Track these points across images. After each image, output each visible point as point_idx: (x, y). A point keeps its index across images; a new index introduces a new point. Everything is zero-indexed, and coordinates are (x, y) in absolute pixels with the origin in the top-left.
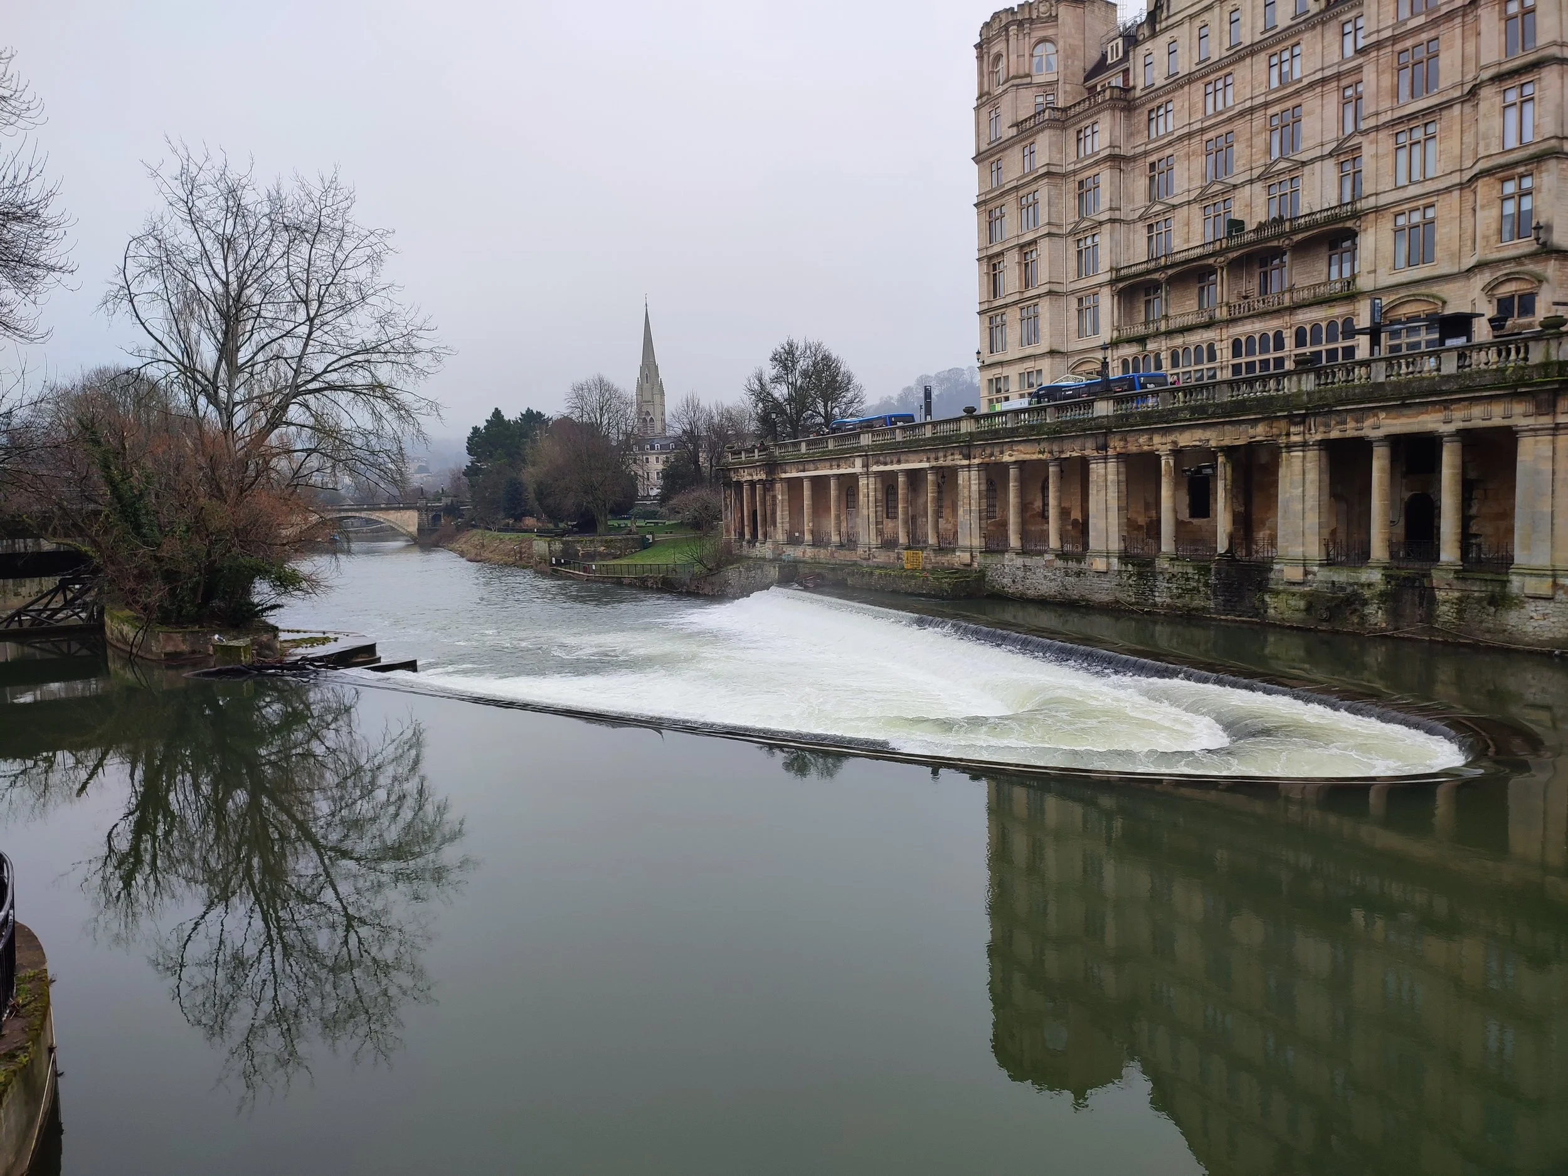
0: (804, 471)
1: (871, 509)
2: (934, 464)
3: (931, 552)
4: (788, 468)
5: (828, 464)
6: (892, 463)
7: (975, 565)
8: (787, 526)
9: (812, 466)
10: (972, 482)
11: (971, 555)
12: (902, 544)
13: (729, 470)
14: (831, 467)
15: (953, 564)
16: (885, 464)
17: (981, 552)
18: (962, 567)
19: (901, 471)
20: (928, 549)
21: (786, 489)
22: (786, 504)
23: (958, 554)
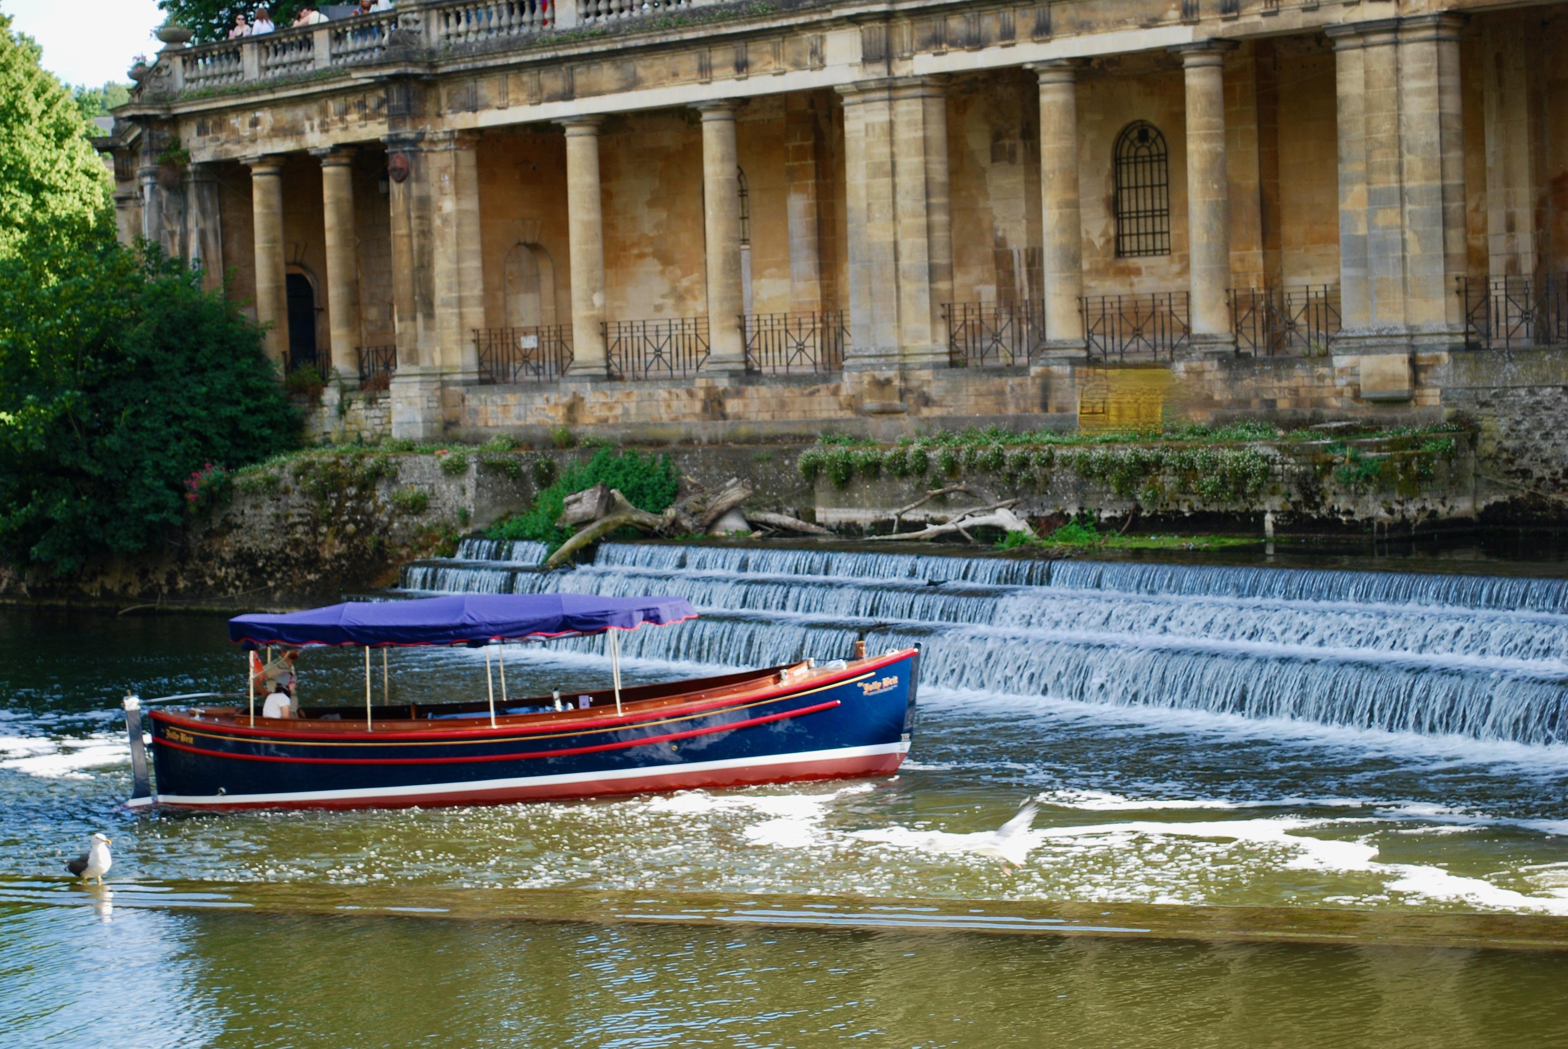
0: (568, 95)
1: (906, 221)
2: (1219, 27)
3: (1211, 366)
4: (486, 89)
5: (688, 61)
6: (1008, 36)
7: (1432, 397)
8: (475, 316)
9: (607, 74)
10: (1410, 85)
11: (1413, 363)
12: (1061, 345)
13: (176, 121)
14: (705, 72)
15: (1319, 403)
16: (976, 43)
17: (1452, 350)
18: (1365, 412)
19: (1054, 65)
20: (1198, 350)
21: (470, 172)
22: (472, 227)
23: (1341, 361)
